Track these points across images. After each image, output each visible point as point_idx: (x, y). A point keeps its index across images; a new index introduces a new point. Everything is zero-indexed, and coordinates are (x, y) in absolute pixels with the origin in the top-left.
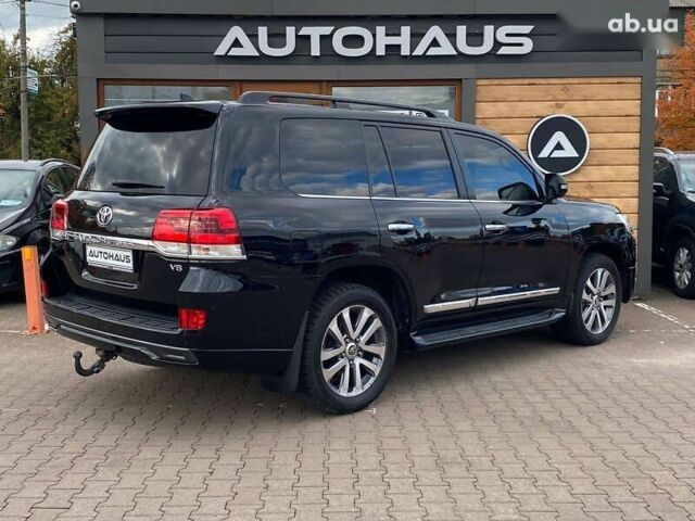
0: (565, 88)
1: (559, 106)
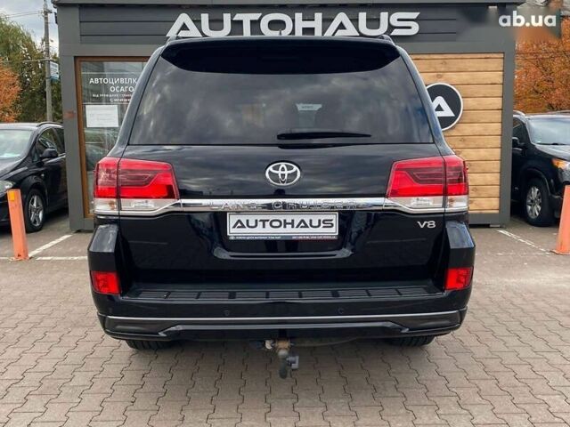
0: (444, 62)
1: (439, 77)
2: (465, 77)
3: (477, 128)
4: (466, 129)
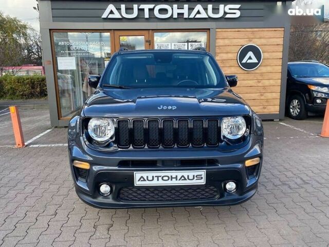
0: (253, 33)
1: (250, 41)
2: (263, 41)
4: (263, 69)
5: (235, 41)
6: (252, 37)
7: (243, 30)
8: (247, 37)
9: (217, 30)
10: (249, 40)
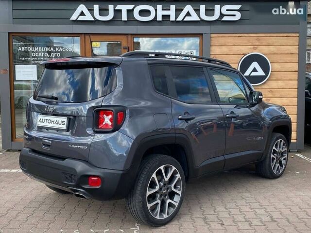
0: (258, 39)
1: (255, 49)
2: (272, 49)
3: (281, 84)
4: (273, 84)
5: (235, 49)
6: (257, 44)
7: (246, 35)
8: (250, 44)
9: (213, 35)
10: (253, 48)
